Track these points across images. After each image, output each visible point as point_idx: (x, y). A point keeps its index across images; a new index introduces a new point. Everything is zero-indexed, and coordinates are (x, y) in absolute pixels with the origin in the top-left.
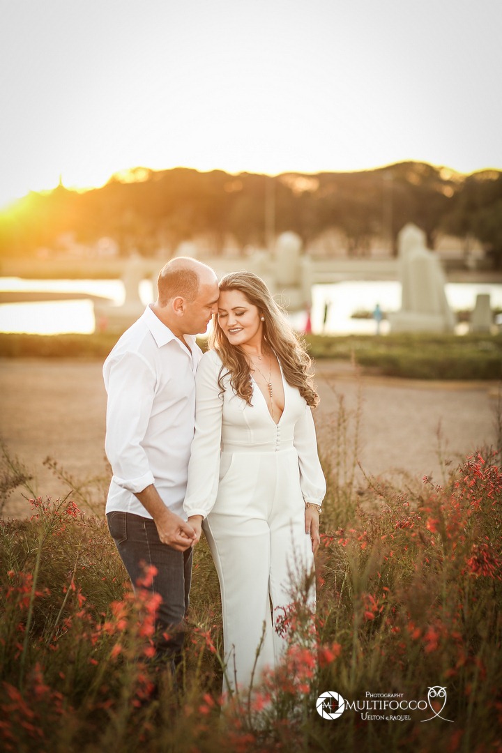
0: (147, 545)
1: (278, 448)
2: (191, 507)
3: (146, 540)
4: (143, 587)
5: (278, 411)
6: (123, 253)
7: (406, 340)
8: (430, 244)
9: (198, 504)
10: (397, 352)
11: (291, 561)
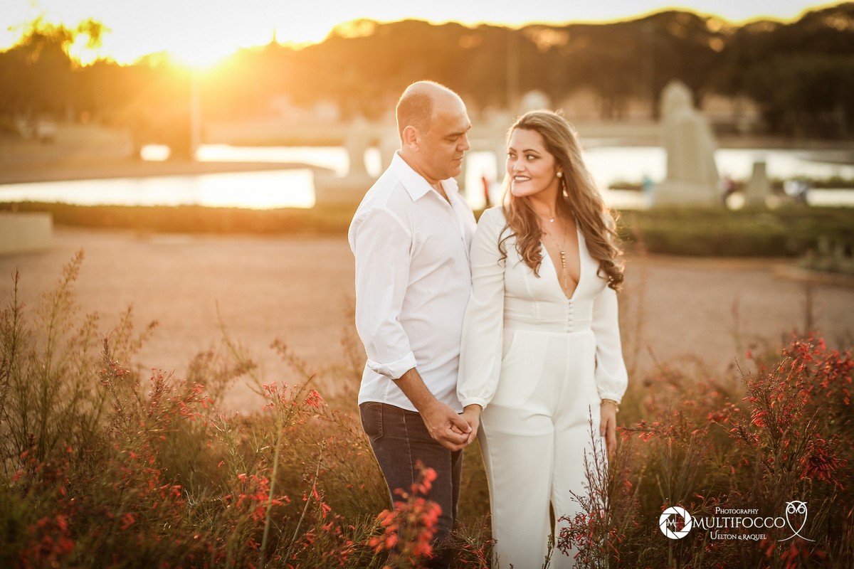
0: (406, 443)
1: (570, 328)
2: (465, 395)
3: (406, 437)
4: (419, 494)
5: (572, 283)
6: (345, 117)
7: (673, 214)
8: (697, 103)
9: (474, 393)
10: (665, 226)
11: (591, 459)
